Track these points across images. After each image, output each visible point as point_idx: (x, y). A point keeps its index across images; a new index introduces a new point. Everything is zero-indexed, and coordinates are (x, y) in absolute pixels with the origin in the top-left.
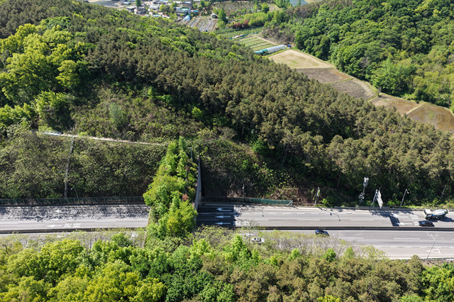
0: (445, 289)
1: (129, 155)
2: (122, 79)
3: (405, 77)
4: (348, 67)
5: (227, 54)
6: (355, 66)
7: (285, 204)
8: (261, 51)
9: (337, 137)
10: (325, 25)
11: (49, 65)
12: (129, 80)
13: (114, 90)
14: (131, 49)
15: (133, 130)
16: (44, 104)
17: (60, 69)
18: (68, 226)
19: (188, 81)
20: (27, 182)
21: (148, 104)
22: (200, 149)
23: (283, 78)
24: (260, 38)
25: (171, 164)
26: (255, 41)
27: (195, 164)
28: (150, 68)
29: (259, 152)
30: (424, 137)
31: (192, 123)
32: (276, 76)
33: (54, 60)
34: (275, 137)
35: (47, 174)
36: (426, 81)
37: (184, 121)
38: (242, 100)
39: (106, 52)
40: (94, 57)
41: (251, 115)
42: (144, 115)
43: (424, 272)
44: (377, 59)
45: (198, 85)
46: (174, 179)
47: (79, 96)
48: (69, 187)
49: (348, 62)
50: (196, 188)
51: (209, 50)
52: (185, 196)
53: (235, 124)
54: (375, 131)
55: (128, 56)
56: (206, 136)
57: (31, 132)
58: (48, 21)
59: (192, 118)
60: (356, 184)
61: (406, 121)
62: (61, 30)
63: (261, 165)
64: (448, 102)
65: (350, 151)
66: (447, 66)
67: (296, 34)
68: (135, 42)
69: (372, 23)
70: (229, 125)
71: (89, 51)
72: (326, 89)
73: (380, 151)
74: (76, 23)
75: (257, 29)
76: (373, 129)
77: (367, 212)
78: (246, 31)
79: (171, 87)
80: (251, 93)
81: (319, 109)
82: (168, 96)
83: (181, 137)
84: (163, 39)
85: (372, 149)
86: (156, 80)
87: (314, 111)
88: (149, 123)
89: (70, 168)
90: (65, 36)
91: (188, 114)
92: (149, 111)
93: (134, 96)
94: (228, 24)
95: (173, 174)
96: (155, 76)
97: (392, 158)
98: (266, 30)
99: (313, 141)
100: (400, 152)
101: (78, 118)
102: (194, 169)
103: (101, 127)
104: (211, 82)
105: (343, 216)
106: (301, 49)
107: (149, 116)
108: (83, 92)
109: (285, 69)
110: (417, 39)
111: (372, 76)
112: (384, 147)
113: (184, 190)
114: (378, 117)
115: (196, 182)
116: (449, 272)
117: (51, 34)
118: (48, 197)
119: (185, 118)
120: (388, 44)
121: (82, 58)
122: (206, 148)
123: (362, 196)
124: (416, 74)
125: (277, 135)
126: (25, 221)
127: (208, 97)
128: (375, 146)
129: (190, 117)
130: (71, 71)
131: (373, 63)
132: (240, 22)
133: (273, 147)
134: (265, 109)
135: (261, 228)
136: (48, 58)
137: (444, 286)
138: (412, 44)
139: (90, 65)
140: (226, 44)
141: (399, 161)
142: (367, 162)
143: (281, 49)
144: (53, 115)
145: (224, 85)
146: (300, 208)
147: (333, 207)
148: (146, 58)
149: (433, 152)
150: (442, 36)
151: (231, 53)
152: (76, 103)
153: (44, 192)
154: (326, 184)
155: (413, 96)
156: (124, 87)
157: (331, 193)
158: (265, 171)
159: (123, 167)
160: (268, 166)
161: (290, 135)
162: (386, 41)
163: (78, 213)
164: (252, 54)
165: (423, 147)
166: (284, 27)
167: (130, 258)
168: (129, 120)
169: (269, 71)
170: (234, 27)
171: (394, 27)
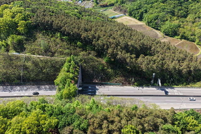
0: (184, 122)
1: (49, 63)
2: (46, 30)
3: (175, 29)
4: (151, 24)
5: (96, 18)
6: (154, 24)
7: (119, 85)
8: (112, 17)
9: (142, 55)
10: (141, 5)
11: (14, 23)
12: (50, 30)
13: (43, 34)
14: (51, 16)
15: (51, 52)
16: (12, 41)
17: (19, 25)
18: (22, 95)
19: (76, 30)
20: (5, 75)
21: (58, 40)
22: (81, 60)
23: (121, 29)
24: (112, 11)
25: (67, 67)
26: (110, 12)
27: (78, 67)
28: (59, 24)
29: (107, 62)
30: (181, 55)
31: (78, 49)
32: (117, 28)
33: (16, 21)
34: (114, 55)
35: (13, 72)
36: (185, 30)
37: (73, 48)
38: (100, 39)
39: (39, 17)
40: (34, 19)
41: (104, 45)
42: (56, 46)
43: (175, 115)
44: (164, 20)
45: (81, 32)
46: (68, 73)
47: (28, 37)
48: (23, 77)
49: (151, 22)
50: (78, 78)
51: (88, 16)
52: (73, 81)
53: (97, 49)
54: (160, 53)
55: (49, 19)
56: (84, 55)
57: (6, 53)
58: (14, 3)
59: (77, 47)
60: (150, 76)
61: (174, 48)
62: (20, 7)
63: (108, 68)
64: (194, 40)
65: (147, 61)
66: (195, 23)
67: (128, 9)
68: (53, 12)
69: (162, 4)
70: (94, 50)
71: (32, 17)
72: (140, 34)
73: (161, 61)
74: (27, 4)
75: (111, 7)
76: (159, 52)
77: (154, 89)
78: (106, 8)
79: (68, 33)
80: (104, 35)
81: (135, 43)
82: (67, 37)
83: (72, 55)
84: (66, 11)
85: (158, 61)
86: (61, 30)
87: (133, 44)
88: (58, 49)
89: (24, 69)
90: (21, 10)
91: (76, 45)
92: (58, 43)
93: (52, 37)
94: (98, 5)
95: (68, 71)
96: (61, 28)
97: (166, 65)
98: (115, 7)
99: (131, 57)
100: (170, 62)
101: (27, 47)
102: (78, 69)
103: (37, 51)
104: (86, 30)
105: (144, 90)
106: (130, 16)
107: (58, 46)
108: (29, 35)
109: (122, 25)
110: (182, 11)
111: (161, 28)
112: (163, 60)
113: (73, 79)
114: (162, 46)
115: (78, 75)
116: (186, 115)
117: (15, 9)
118: (14, 82)
119: (74, 47)
120: (169, 14)
121: (29, 19)
122: (84, 60)
123: (152, 82)
124: (181, 27)
125: (115, 54)
126: (4, 92)
127: (85, 37)
128: (159, 59)
129: (77, 46)
130: (24, 25)
131: (162, 22)
132: (104, 4)
133: (113, 60)
134: (110, 43)
135: (105, 96)
136: (13, 20)
137: (183, 121)
138: (179, 14)
139: (33, 23)
140: (96, 14)
141: (169, 66)
142: (154, 66)
143: (122, 16)
144: (16, 45)
145: (92, 32)
146: (125, 87)
147: (140, 87)
148: (58, 20)
149: (185, 62)
150: (193, 10)
151: (98, 18)
152: (26, 40)
153: (12, 79)
154: (137, 76)
155: (179, 37)
156: (47, 33)
157: (139, 80)
158: (110, 70)
159: (47, 68)
160: (111, 68)
161: (121, 54)
162: (168, 12)
163: (27, 89)
164: (108, 18)
165: (180, 60)
166: (123, 6)
167: (46, 108)
168: (50, 47)
169: (115, 26)
170: (101, 6)
171: (171, 6)
